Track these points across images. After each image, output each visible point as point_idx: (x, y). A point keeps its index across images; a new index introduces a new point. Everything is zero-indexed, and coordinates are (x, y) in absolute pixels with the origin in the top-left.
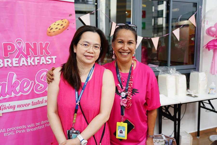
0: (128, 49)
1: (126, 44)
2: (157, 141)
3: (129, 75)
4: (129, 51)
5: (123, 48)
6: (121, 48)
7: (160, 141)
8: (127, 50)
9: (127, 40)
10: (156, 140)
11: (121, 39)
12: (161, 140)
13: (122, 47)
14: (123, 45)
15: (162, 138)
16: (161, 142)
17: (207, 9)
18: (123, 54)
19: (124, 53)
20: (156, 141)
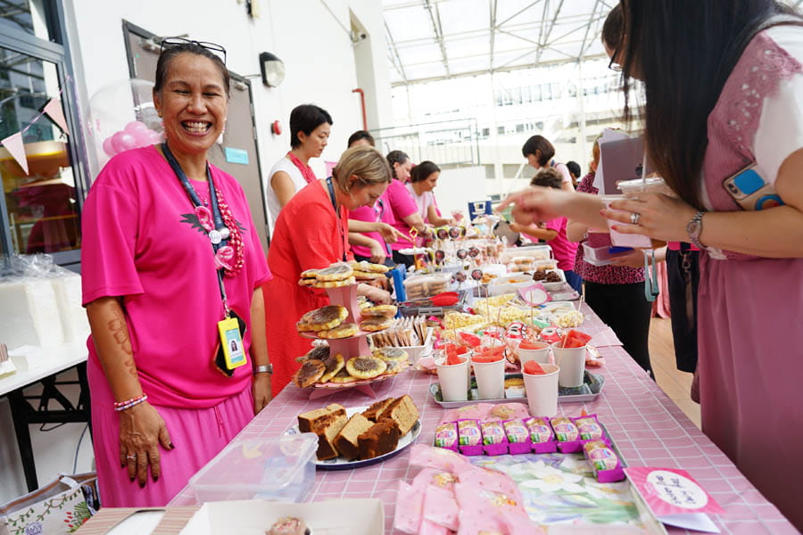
0: (205, 110)
1: (199, 95)
2: (54, 504)
3: (212, 189)
4: (207, 118)
5: (190, 108)
6: (186, 108)
7: (65, 499)
8: (204, 114)
9: (201, 84)
10: (51, 501)
11: (183, 80)
12: (68, 493)
13: (188, 105)
14: (190, 99)
15: (66, 487)
16: (71, 499)
17: (92, 88)
18: (192, 124)
19: (194, 122)
20: (51, 506)
